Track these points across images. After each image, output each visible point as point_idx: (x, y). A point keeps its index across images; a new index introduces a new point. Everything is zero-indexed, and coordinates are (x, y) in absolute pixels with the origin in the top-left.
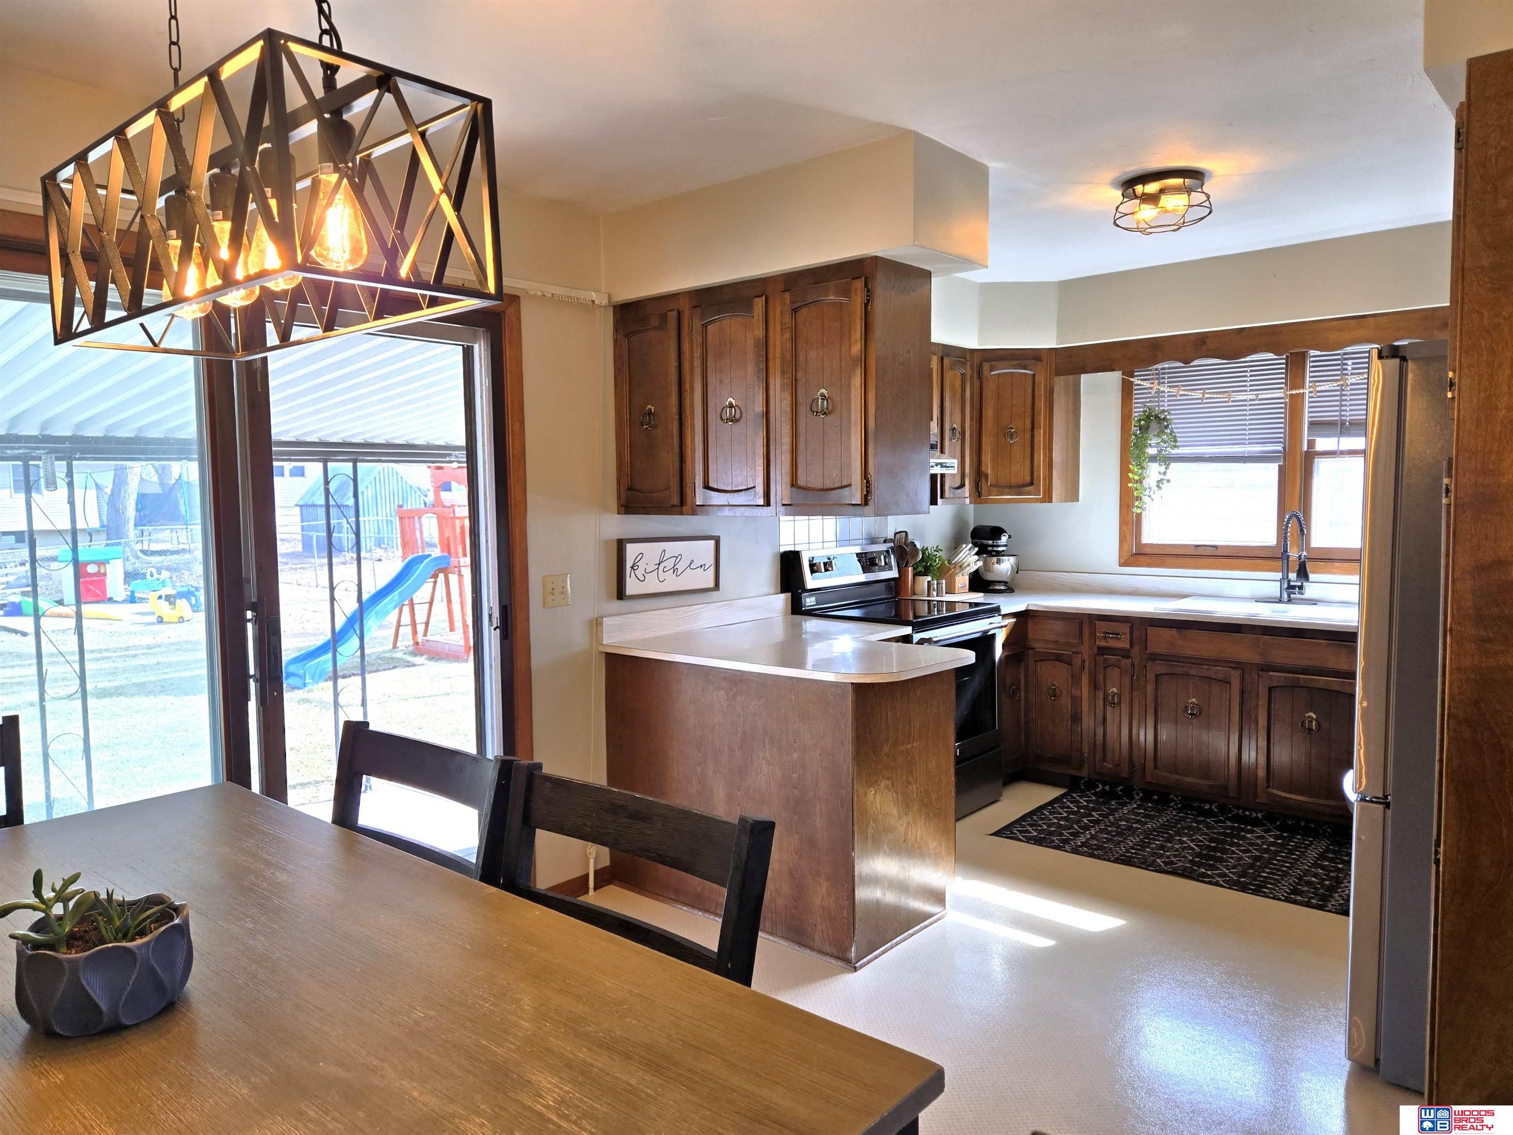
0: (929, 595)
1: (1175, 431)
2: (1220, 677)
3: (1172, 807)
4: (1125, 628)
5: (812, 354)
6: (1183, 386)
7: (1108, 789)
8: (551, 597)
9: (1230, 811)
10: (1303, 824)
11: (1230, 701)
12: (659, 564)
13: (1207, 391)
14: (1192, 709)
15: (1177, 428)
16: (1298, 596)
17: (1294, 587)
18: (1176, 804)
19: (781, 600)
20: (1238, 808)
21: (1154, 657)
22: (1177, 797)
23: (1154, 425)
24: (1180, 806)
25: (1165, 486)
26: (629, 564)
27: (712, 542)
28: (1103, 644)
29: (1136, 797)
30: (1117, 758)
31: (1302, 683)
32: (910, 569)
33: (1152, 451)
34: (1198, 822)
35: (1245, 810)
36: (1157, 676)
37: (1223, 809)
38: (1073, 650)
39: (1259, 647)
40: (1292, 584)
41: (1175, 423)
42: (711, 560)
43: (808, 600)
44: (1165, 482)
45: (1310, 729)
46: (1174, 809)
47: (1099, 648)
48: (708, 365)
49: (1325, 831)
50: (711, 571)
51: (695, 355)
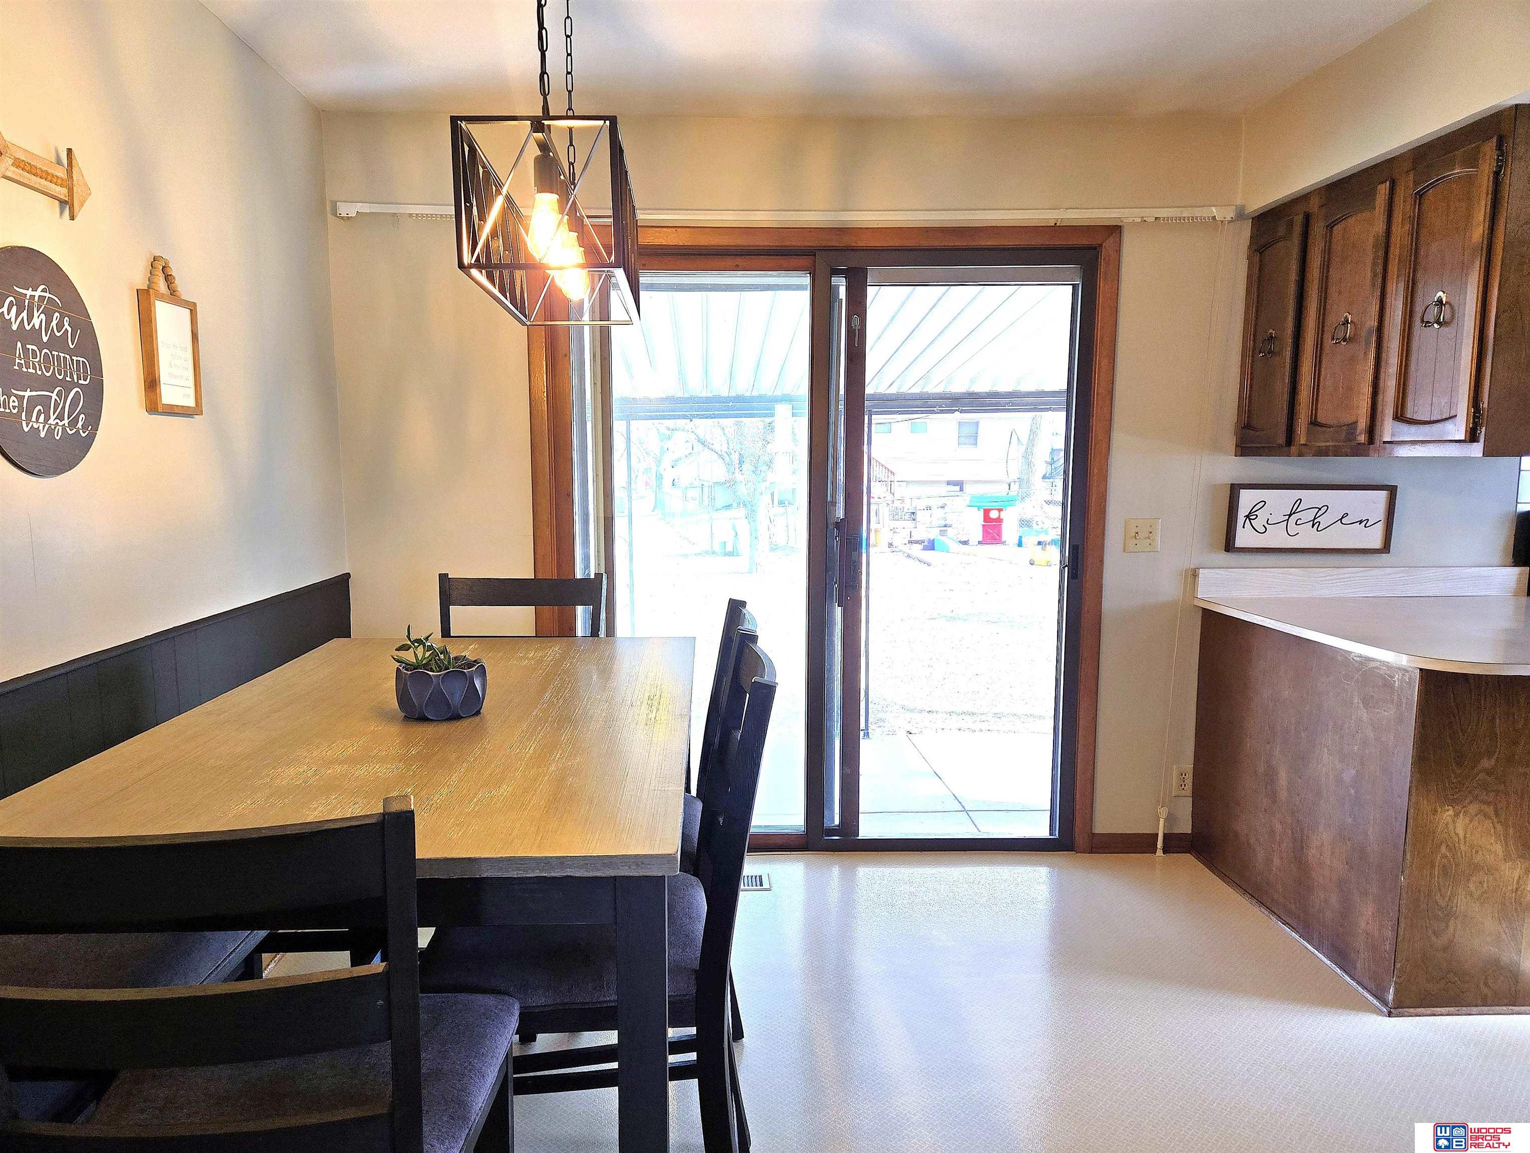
5: (1434, 248)
8: (1134, 541)
12: (1290, 515)
26: (1242, 513)
27: (1383, 495)
42: (1379, 516)
48: (1330, 274)
50: (1379, 529)
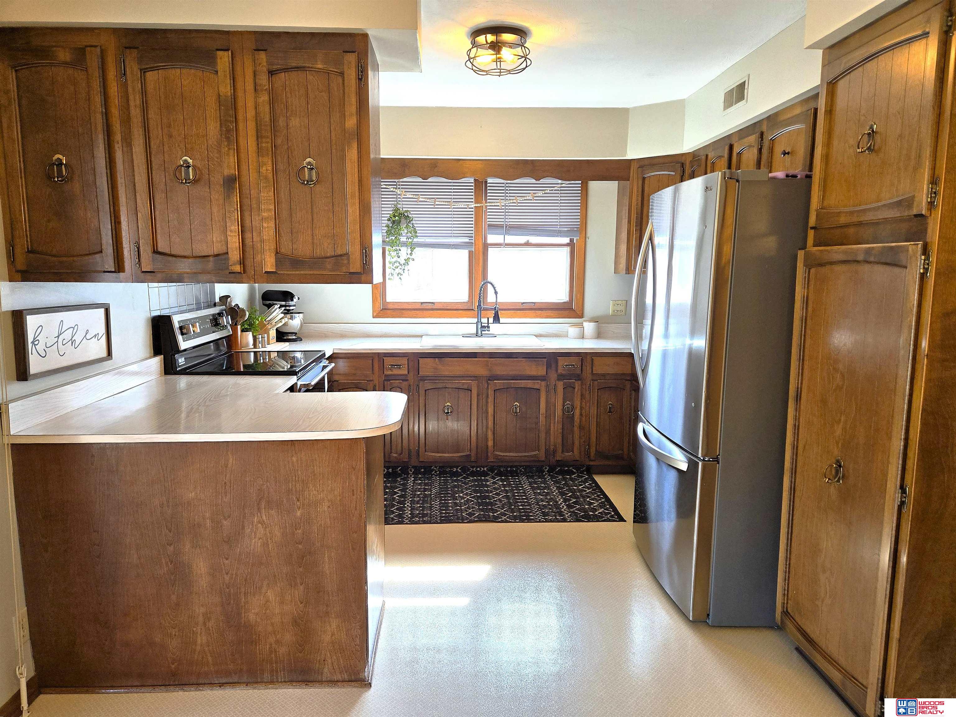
0: (255, 347)
1: (415, 225)
2: (466, 387)
3: (434, 474)
4: (404, 361)
5: (295, 121)
6: (421, 195)
7: (391, 471)
9: (469, 470)
10: (509, 469)
11: (471, 402)
12: (58, 337)
13: (437, 200)
14: (448, 409)
15: (417, 224)
16: (487, 332)
17: (484, 327)
18: (436, 472)
19: (156, 362)
20: (473, 467)
21: (423, 379)
22: (436, 467)
23: (403, 220)
24: (438, 472)
25: (411, 262)
26: (30, 339)
27: (102, 311)
28: (390, 373)
29: (410, 472)
30: (399, 448)
31: (512, 386)
32: (239, 327)
33: (403, 239)
34: (455, 481)
35: (477, 467)
36: (425, 390)
37: (464, 469)
38: (367, 379)
39: (488, 366)
40: (483, 325)
41: (415, 220)
42: (102, 330)
43: (180, 361)
44: (410, 260)
45: (516, 413)
46: (436, 476)
47: (386, 376)
48: (150, 116)
49: (521, 471)
50: (104, 340)
51: (132, 103)
